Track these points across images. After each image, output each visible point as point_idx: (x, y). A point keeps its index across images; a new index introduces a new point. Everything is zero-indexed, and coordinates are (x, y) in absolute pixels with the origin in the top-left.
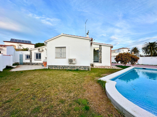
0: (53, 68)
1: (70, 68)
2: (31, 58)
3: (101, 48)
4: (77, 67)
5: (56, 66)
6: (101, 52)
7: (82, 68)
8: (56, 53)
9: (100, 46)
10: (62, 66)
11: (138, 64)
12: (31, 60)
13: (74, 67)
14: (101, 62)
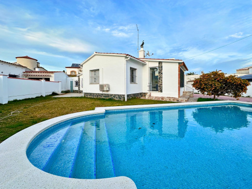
0: (88, 97)
1: (104, 96)
2: (80, 85)
3: (162, 67)
4: (111, 95)
5: (91, 94)
6: (162, 74)
7: (117, 98)
8: (91, 77)
9: (160, 63)
10: (96, 94)
11: (249, 97)
12: (79, 87)
13: (108, 96)
14: (161, 91)
